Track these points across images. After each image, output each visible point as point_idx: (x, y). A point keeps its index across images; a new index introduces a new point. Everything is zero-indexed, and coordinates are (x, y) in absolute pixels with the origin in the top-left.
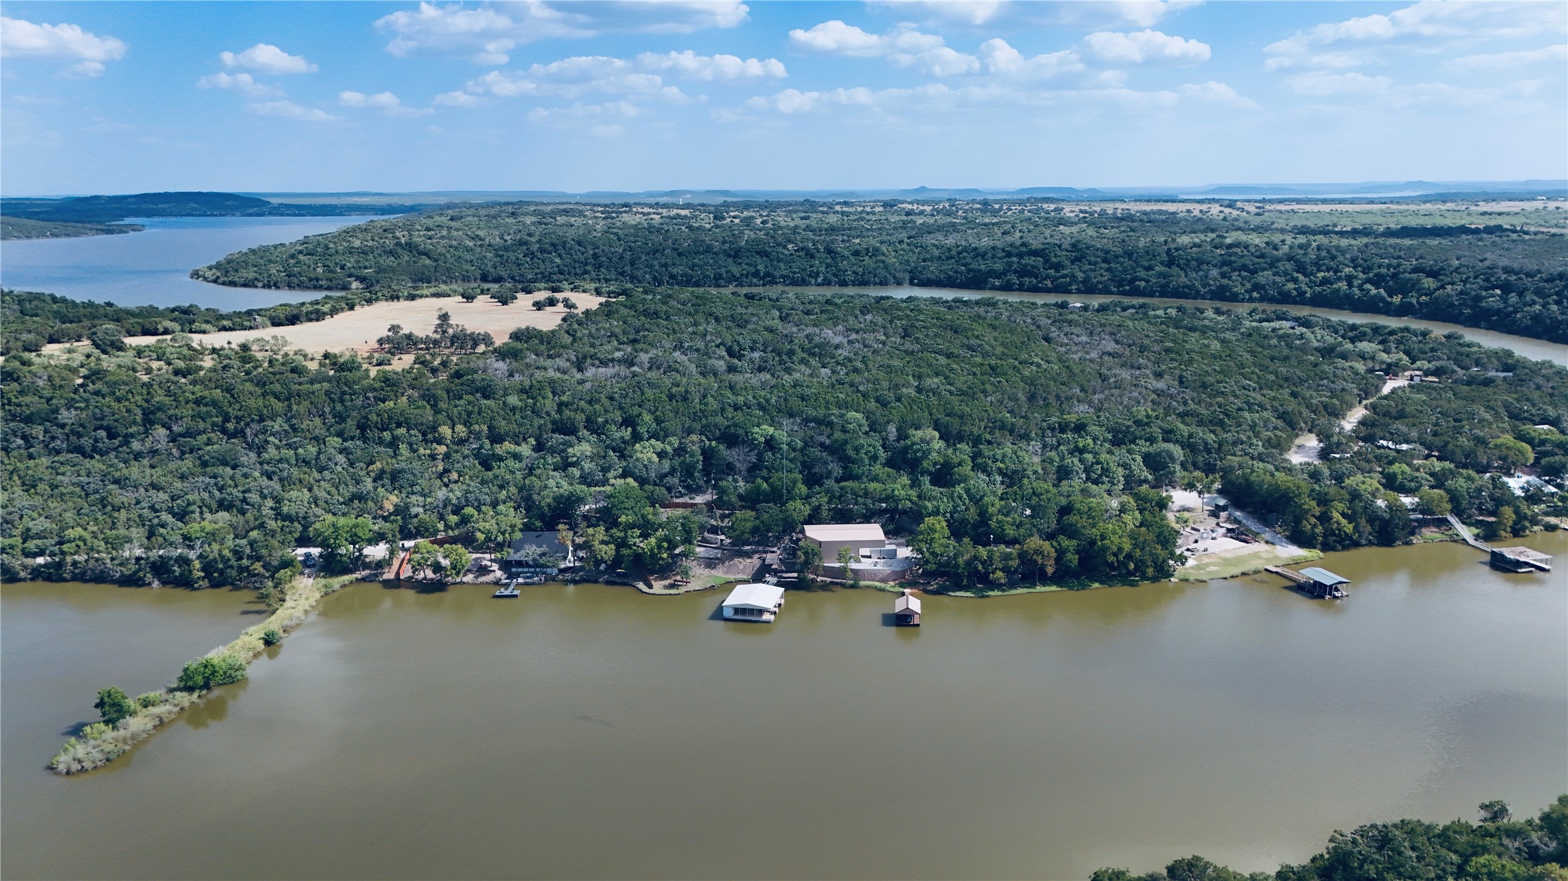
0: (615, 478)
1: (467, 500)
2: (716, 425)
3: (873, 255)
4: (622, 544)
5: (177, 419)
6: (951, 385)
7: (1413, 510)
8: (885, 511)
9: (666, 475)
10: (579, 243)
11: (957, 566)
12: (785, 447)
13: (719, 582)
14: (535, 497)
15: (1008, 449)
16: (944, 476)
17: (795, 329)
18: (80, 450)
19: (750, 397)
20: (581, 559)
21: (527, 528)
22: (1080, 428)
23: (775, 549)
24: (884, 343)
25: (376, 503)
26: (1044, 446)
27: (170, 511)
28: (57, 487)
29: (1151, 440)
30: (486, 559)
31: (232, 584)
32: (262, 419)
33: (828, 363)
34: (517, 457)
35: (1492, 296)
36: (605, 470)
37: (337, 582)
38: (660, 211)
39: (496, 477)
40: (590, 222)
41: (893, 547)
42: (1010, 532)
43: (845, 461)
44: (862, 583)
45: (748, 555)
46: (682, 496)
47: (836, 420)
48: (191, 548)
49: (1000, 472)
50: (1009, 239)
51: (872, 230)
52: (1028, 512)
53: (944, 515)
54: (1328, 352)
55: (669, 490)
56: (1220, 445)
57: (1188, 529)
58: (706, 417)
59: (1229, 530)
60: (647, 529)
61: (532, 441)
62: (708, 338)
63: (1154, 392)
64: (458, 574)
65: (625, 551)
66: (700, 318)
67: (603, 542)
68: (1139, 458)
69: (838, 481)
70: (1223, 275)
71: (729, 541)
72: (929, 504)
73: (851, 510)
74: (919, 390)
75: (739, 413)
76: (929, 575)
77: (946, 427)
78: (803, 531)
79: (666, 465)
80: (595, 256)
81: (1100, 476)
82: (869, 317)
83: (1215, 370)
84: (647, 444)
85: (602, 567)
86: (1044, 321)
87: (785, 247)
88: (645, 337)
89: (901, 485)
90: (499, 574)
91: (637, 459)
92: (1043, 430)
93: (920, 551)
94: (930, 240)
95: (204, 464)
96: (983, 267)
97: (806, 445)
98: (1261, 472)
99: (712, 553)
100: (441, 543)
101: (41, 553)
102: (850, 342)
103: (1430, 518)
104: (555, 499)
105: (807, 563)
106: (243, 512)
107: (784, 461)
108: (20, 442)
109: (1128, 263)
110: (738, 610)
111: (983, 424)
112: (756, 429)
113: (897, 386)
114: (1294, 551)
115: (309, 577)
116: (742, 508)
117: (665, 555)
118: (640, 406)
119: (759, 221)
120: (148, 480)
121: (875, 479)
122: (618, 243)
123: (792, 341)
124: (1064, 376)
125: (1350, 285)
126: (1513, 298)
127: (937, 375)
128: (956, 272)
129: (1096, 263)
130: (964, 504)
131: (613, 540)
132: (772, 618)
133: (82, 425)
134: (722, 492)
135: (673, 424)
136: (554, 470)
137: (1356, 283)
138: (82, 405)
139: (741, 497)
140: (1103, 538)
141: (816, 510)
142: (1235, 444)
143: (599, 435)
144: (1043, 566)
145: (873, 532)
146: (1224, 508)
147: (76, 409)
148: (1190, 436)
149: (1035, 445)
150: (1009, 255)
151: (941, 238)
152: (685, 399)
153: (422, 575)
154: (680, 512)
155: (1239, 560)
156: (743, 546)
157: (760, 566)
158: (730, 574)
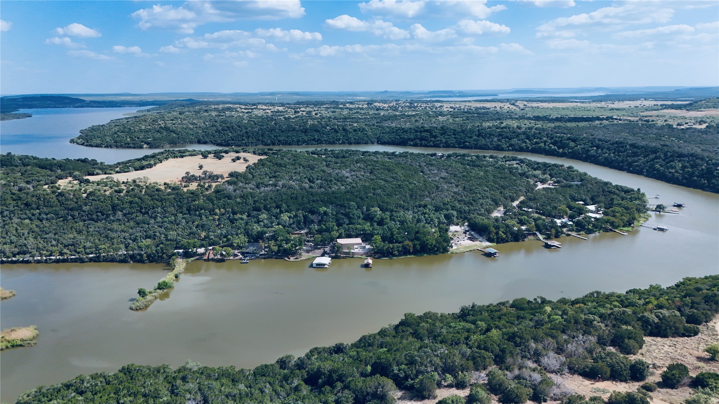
0: (275, 225)
1: (228, 233)
2: (307, 207)
3: (362, 131)
4: (280, 246)
5: (123, 208)
6: (385, 192)
7: (524, 231)
8: (363, 234)
9: (291, 224)
10: (239, 127)
11: (383, 250)
12: (330, 214)
13: (310, 257)
14: (250, 232)
15: (402, 213)
16: (381, 223)
17: (332, 171)
18: (93, 220)
19: (318, 198)
20: (266, 251)
21: (249, 242)
22: (425, 206)
23: (328, 247)
24: (363, 176)
25: (198, 235)
26: (413, 213)
27: (130, 239)
28: (89, 232)
29: (447, 210)
30: (236, 252)
31: (156, 261)
32: (154, 208)
33: (344, 184)
34: (242, 219)
35: (593, 150)
36: (272, 223)
37: (190, 260)
38: (270, 108)
39: (236, 226)
40: (240, 114)
41: (365, 245)
42: (400, 239)
43: (350, 218)
44: (355, 256)
45: (319, 249)
46: (297, 231)
47: (346, 205)
48: (142, 250)
49: (399, 221)
50: (417, 124)
51: (362, 119)
52: (406, 233)
53: (380, 235)
54: (523, 175)
55: (293, 229)
56: (469, 211)
57: (456, 238)
58: (304, 205)
59: (469, 238)
60: (287, 241)
61: (246, 214)
62: (301, 175)
63: (454, 192)
64: (229, 256)
65: (281, 248)
66: (297, 166)
67: (273, 246)
68: (443, 216)
69: (347, 225)
70: (499, 140)
71: (313, 244)
72: (376, 232)
73: (352, 234)
74: (374, 194)
75: (315, 203)
76: (376, 253)
77: (382, 207)
78: (336, 241)
79: (292, 221)
80: (247, 133)
81: (430, 222)
82: (358, 165)
83: (477, 184)
84: (285, 214)
85: (274, 253)
86: (423, 164)
87: (326, 128)
88: (279, 175)
89: (367, 226)
90: (241, 256)
91: (282, 219)
92: (413, 207)
93: (372, 246)
94: (386, 124)
95: (138, 224)
96: (406, 137)
97: (337, 213)
98: (481, 220)
99: (308, 248)
100: (222, 247)
101: (92, 254)
102: (351, 176)
103: (530, 232)
104: (257, 233)
105: (338, 250)
106: (155, 239)
107: (330, 219)
108: (70, 217)
109: (462, 135)
110: (317, 264)
111: (394, 206)
112: (321, 209)
113: (367, 193)
114: (488, 244)
115: (180, 259)
116: (317, 234)
117: (294, 249)
118: (281, 201)
119: (314, 113)
120: (120, 229)
121: (359, 224)
122: (255, 126)
123: (331, 176)
124: (423, 188)
125: (545, 145)
126: (600, 151)
127: (380, 188)
128: (395, 139)
129: (450, 135)
130: (387, 231)
131: (277, 245)
132: (328, 266)
133: (92, 211)
134: (310, 229)
135: (293, 207)
136: (255, 223)
137: (547, 144)
138: (90, 204)
139: (316, 230)
140: (427, 240)
141: (341, 234)
142: (474, 210)
143: (268, 211)
144: (409, 249)
145: (359, 240)
146: (468, 231)
147: (89, 205)
148: (460, 208)
149: (410, 212)
150: (416, 131)
151: (390, 123)
152: (296, 199)
153: (216, 257)
154: (297, 236)
155: (470, 247)
156: (317, 246)
157: (323, 252)
158: (314, 254)
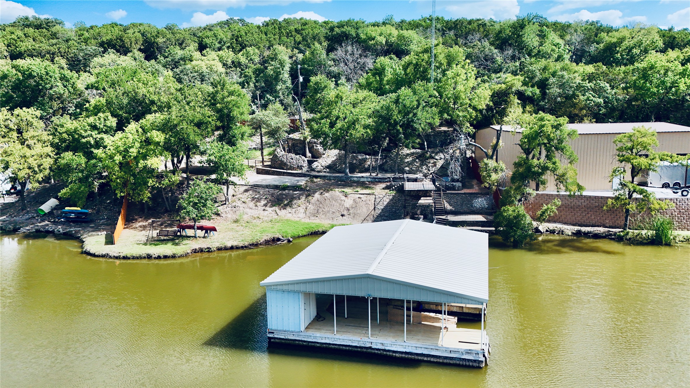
156: (352, 172)
157: (391, 200)
158: (323, 216)
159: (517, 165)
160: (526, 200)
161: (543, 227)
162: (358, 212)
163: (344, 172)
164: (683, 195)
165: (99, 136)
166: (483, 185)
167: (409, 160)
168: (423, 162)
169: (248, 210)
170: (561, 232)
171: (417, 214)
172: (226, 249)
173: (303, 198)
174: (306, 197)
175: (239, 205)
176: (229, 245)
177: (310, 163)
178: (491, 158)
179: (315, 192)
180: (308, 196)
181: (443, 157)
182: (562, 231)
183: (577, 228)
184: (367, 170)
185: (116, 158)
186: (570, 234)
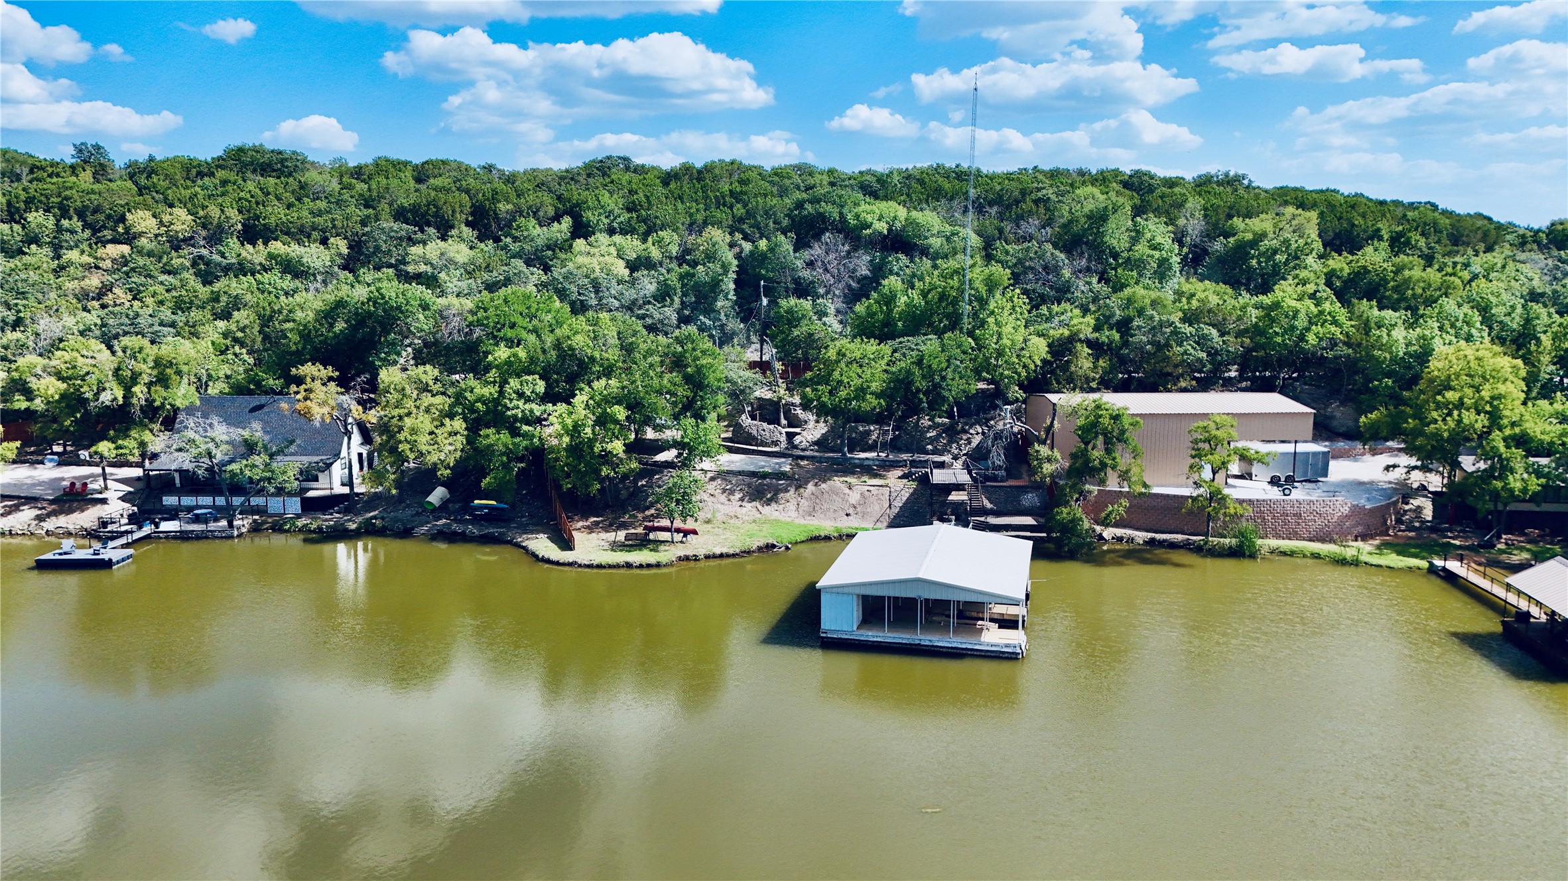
4: (487, 417)
23: (947, 458)
34: (291, 267)
45: (870, 471)
61: (341, 244)
65: (496, 440)
79: (648, 285)
84: (605, 243)
85: (427, 490)
91: (577, 267)
99: (765, 466)
112: (867, 208)
117: (617, 447)
131: (462, 406)
141: (1061, 349)
156: (850, 451)
157: (912, 494)
158: (822, 516)
159: (1074, 456)
160: (1084, 499)
161: (1108, 533)
162: (869, 510)
163: (840, 450)
164: (1285, 495)
165: (527, 406)
166: (1033, 479)
167: (931, 435)
168: (952, 438)
169: (719, 506)
170: (1131, 540)
171: (946, 514)
172: (714, 557)
173: (792, 490)
174: (796, 489)
175: (706, 499)
176: (718, 551)
177: (790, 436)
178: (1044, 442)
179: (807, 483)
180: (798, 488)
181: (980, 430)
182: (1133, 539)
183: (1150, 535)
184: (872, 448)
185: (564, 439)
186: (1141, 542)
